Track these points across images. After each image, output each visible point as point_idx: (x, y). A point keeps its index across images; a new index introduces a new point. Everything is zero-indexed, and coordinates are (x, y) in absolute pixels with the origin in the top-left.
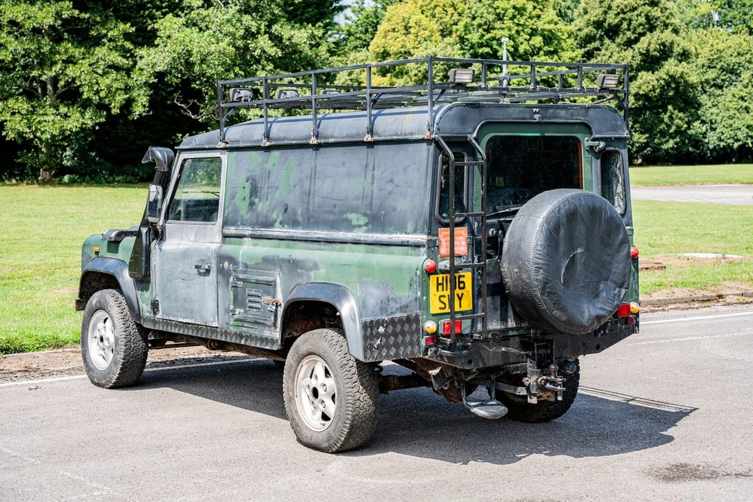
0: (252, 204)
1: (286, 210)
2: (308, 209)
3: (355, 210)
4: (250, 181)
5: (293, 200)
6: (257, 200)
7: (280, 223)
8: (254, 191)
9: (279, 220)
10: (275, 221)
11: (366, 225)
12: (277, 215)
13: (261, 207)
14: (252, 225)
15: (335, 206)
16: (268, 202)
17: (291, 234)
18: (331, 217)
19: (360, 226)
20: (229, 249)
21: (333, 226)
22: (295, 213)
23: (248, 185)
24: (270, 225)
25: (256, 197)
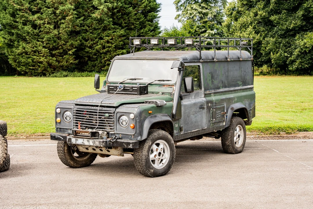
0: (212, 82)
1: (222, 82)
2: (228, 82)
3: (239, 80)
4: (211, 74)
5: (223, 79)
6: (214, 80)
7: (222, 87)
8: (212, 77)
9: (221, 86)
10: (220, 87)
11: (242, 84)
12: (220, 85)
13: (216, 82)
14: (214, 89)
15: (234, 80)
16: (217, 81)
17: (225, 90)
18: (234, 83)
19: (241, 85)
20: (209, 99)
21: (235, 86)
22: (225, 84)
23: (210, 75)
24: (219, 88)
25: (213, 79)
